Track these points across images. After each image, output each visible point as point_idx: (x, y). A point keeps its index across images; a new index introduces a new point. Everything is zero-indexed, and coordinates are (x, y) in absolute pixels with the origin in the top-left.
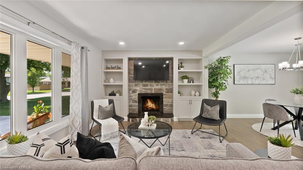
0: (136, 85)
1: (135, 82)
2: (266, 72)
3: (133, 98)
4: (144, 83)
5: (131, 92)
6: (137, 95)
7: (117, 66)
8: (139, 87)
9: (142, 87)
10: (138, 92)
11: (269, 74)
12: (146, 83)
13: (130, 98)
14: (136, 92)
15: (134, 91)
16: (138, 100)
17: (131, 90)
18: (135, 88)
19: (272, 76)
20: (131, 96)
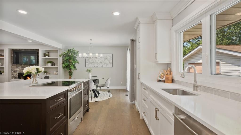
0: (17, 67)
1: (16, 65)
2: (107, 59)
3: (14, 76)
4: (22, 66)
5: (13, 72)
6: (18, 74)
7: (2, 54)
8: (19, 68)
9: (21, 68)
10: (18, 72)
11: (109, 61)
12: (24, 66)
13: (12, 75)
14: (17, 72)
15: (15, 71)
16: (18, 77)
17: (13, 70)
18: (16, 69)
19: (110, 62)
20: (13, 75)
